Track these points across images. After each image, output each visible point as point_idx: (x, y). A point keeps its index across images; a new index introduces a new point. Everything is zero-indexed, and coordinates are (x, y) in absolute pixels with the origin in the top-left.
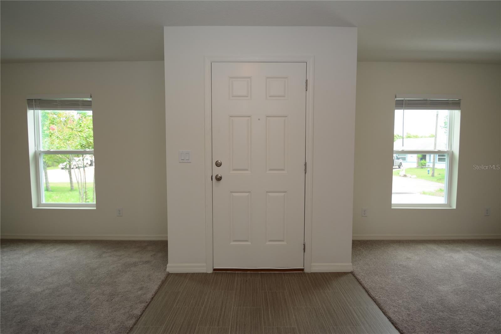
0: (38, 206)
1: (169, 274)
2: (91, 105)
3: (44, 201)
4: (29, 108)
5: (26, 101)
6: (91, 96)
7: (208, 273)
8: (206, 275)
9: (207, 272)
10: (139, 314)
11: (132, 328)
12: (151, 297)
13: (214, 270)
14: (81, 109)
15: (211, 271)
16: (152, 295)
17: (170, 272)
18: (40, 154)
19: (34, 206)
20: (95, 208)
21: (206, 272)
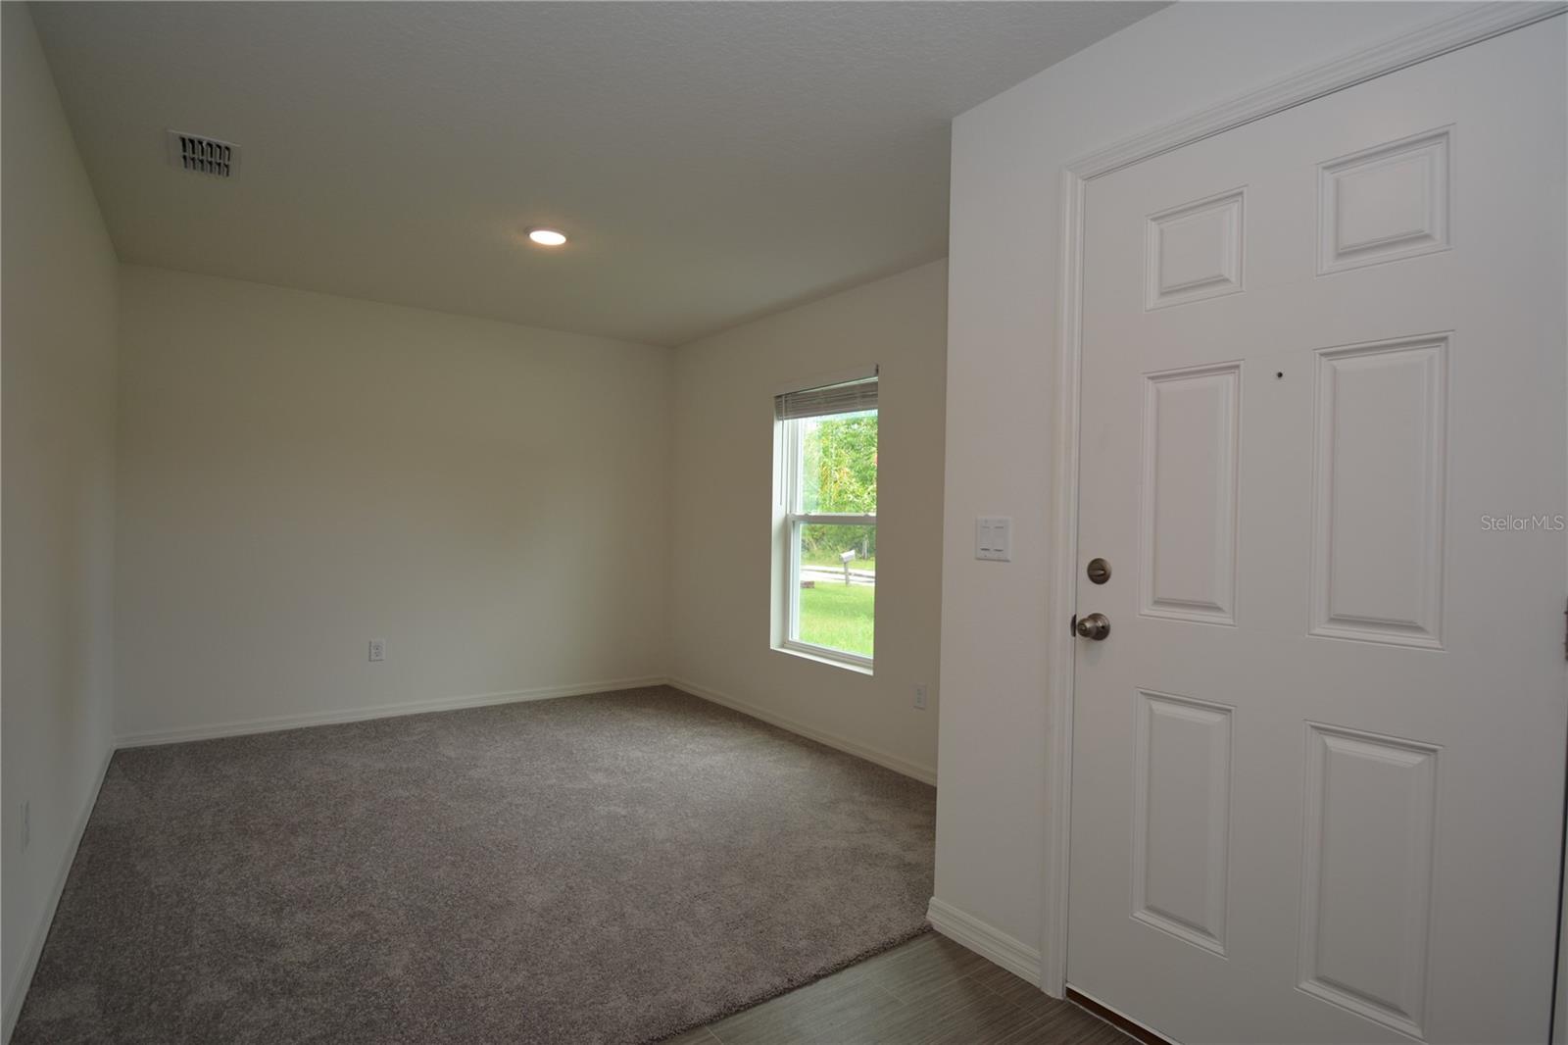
0: (783, 646)
1: (927, 931)
2: (876, 395)
3: (795, 636)
4: (777, 416)
5: (773, 401)
6: (877, 371)
7: (1043, 993)
8: (1031, 993)
9: (1042, 990)
10: (745, 1000)
11: (697, 1026)
12: (814, 972)
13: (1070, 993)
14: (859, 407)
15: (1055, 992)
16: (823, 968)
17: (935, 928)
18: (794, 522)
19: (774, 645)
20: (870, 673)
21: (1038, 986)
